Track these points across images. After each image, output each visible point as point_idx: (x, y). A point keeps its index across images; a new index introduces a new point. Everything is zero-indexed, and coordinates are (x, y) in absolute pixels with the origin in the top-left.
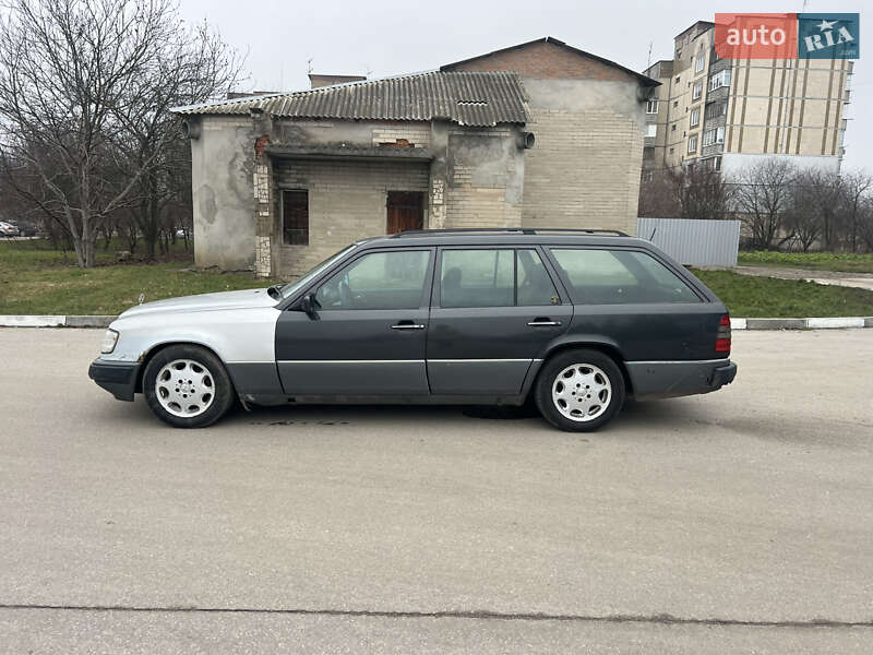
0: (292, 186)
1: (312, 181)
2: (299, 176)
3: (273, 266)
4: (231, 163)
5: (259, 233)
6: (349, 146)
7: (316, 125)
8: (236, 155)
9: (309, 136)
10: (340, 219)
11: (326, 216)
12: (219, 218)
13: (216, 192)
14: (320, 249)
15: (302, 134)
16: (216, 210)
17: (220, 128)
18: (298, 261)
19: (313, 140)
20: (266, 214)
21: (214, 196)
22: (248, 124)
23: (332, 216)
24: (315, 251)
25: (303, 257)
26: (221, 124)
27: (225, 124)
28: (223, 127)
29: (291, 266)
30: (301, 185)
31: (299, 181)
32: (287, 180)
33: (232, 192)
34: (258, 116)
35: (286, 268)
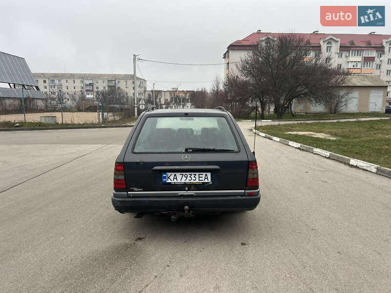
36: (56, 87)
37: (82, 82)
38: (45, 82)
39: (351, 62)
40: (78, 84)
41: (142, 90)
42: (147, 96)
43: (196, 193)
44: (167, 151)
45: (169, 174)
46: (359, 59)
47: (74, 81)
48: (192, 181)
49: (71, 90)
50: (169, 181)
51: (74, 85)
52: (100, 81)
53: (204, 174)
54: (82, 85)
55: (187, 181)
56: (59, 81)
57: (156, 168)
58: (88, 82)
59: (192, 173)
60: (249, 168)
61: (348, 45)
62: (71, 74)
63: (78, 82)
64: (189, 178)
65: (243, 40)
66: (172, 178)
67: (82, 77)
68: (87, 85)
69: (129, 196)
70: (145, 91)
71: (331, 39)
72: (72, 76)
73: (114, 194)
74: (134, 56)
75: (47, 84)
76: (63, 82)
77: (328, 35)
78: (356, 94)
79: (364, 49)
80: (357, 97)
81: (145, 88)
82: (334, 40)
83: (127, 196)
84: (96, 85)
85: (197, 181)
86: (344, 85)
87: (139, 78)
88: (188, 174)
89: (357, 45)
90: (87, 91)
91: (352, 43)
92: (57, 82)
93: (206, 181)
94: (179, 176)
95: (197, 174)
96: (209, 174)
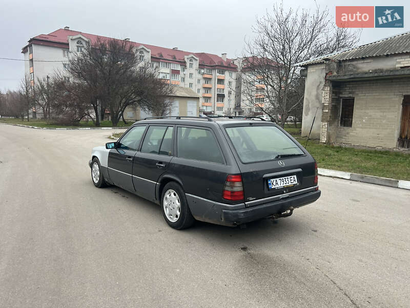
0: (346, 96)
1: (357, 93)
2: (350, 90)
3: (329, 137)
4: (318, 86)
5: (323, 121)
6: (381, 71)
7: (363, 62)
8: (321, 82)
9: (358, 68)
10: (371, 112)
11: (363, 111)
12: (310, 113)
13: (310, 101)
14: (357, 129)
15: (354, 68)
16: (309, 109)
17: (314, 70)
18: (345, 136)
19: (360, 71)
20: (327, 111)
21: (309, 103)
22: (323, 67)
23: (367, 111)
24: (355, 130)
25: (348, 133)
26: (315, 68)
27: (317, 68)
28: (316, 70)
29: (342, 138)
30: (351, 95)
31: (350, 93)
32: (343, 93)
33: (317, 100)
34: (327, 62)
35: (338, 139)
39: (162, 73)
43: (290, 195)
44: (264, 160)
45: (272, 180)
46: (168, 71)
48: (287, 184)
50: (274, 187)
53: (293, 176)
55: (285, 185)
57: (265, 176)
59: (286, 178)
61: (158, 57)
64: (285, 182)
65: (48, 35)
66: (274, 183)
69: (246, 207)
71: (143, 48)
77: (140, 44)
78: (177, 103)
79: (170, 62)
80: (178, 106)
82: (145, 50)
83: (244, 207)
85: (290, 184)
86: (172, 95)
88: (283, 178)
89: (164, 58)
91: (161, 56)
93: (295, 183)
94: (279, 181)
95: (289, 177)
96: (295, 176)
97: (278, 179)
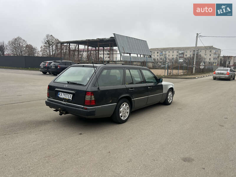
36: (163, 55)
37: (178, 52)
38: (158, 53)
40: (175, 53)
41: (216, 56)
42: (219, 60)
43: (66, 104)
45: (60, 93)
47: (173, 52)
48: (66, 97)
49: (171, 57)
51: (173, 54)
52: (189, 51)
53: (70, 95)
54: (177, 54)
55: (64, 97)
56: (165, 52)
57: (56, 89)
58: (181, 52)
60: (86, 95)
62: (172, 48)
63: (175, 52)
64: (65, 96)
66: (60, 95)
67: (178, 49)
68: (180, 54)
70: (218, 57)
72: (173, 49)
73: (47, 99)
74: (198, 34)
75: (159, 54)
76: (167, 52)
81: (219, 54)
84: (186, 54)
87: (215, 48)
88: (65, 94)
90: (180, 57)
92: (164, 53)
93: (70, 98)
94: (63, 94)
95: (68, 94)
96: (72, 95)
97: (62, 93)
